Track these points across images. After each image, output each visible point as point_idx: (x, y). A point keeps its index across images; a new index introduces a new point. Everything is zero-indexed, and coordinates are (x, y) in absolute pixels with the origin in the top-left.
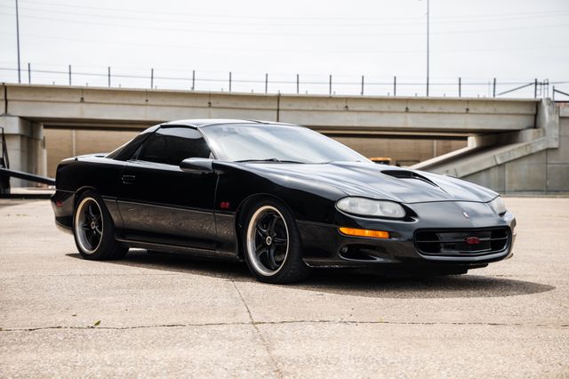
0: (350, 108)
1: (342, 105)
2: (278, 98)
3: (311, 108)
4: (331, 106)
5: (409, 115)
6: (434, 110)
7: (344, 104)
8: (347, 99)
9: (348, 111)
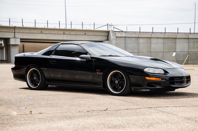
0: (43, 32)
1: (40, 31)
2: (15, 28)
3: (28, 32)
4: (35, 31)
5: (64, 35)
6: (74, 34)
7: (41, 31)
8: (42, 29)
9: (42, 33)
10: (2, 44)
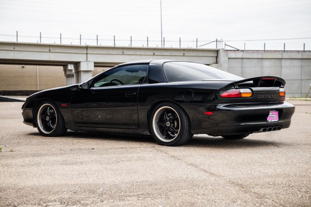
0: (125, 53)
2: (87, 48)
3: (105, 53)
4: (115, 52)
5: (154, 56)
6: (168, 54)
7: (122, 51)
8: (123, 48)
9: (123, 54)
10: (72, 70)
